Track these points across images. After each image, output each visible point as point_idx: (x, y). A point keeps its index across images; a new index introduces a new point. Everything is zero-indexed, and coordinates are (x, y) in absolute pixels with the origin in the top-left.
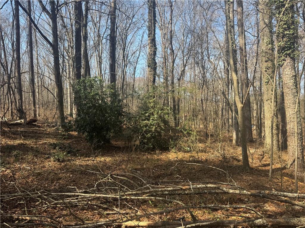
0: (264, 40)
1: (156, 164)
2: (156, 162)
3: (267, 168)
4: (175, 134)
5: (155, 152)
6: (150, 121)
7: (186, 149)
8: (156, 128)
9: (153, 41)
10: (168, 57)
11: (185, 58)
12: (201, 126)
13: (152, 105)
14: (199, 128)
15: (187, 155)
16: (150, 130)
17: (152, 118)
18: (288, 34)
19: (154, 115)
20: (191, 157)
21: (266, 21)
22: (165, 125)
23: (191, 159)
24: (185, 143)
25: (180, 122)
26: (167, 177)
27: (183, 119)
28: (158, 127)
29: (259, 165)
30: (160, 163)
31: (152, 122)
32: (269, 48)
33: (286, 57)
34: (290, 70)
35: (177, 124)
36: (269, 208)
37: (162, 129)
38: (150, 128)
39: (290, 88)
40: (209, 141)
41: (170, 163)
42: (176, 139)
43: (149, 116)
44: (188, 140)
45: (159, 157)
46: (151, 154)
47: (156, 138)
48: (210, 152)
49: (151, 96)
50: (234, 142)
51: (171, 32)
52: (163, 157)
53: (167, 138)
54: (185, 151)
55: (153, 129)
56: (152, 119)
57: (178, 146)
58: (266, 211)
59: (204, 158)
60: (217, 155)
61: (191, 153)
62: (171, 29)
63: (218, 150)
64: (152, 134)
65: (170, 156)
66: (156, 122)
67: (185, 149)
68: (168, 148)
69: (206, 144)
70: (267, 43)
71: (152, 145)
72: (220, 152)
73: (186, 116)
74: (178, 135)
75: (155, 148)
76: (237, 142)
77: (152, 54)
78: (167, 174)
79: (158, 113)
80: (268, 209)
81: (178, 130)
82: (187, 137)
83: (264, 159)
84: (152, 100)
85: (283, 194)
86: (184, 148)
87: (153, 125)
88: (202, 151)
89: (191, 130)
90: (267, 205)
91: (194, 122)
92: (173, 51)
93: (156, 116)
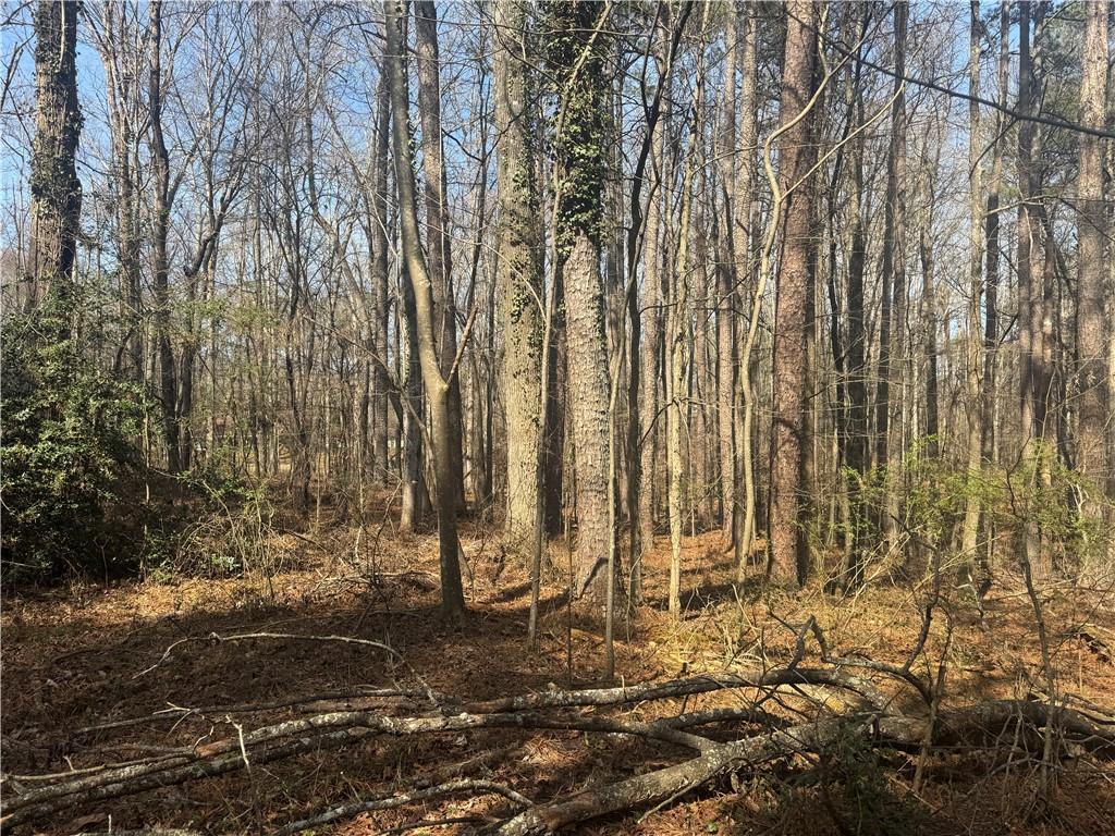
0: (509, 170)
1: (64, 646)
2: (67, 638)
3: (517, 604)
4: (171, 502)
5: (67, 586)
6: (40, 446)
7: (218, 565)
8: (72, 478)
9: (63, 83)
10: (139, 178)
11: (219, 196)
12: (285, 467)
13: (51, 369)
14: (275, 473)
15: (223, 590)
16: (38, 490)
17: (48, 434)
18: (582, 156)
19: (63, 420)
20: (241, 594)
21: (515, 103)
22: (121, 462)
23: (239, 604)
24: (217, 537)
25: (196, 452)
26: (120, 704)
27: (209, 437)
28: (85, 472)
29: (493, 595)
30: (88, 640)
31: (52, 449)
32: (522, 199)
33: (577, 233)
34: (588, 277)
35: (180, 459)
36: (537, 758)
37: (101, 482)
38: (40, 480)
39: (586, 336)
40: (317, 524)
41: (145, 636)
42: (175, 525)
43: (33, 423)
44: (228, 526)
45: (87, 613)
46: (40, 600)
47: (70, 522)
48: (322, 565)
49: (49, 330)
50: (406, 519)
51: (156, 73)
52: (105, 608)
53: (128, 524)
54: (214, 574)
55: (56, 485)
56: (50, 439)
57: (182, 553)
58: (531, 771)
59: (295, 593)
60: (347, 577)
61: (241, 578)
62: (154, 62)
63: (352, 555)
64: (51, 508)
65: (143, 600)
66: (72, 450)
67: (216, 562)
68: (135, 565)
69: (304, 536)
70: (517, 181)
71: (50, 556)
72: (357, 561)
73: (219, 429)
74: (185, 508)
75: (65, 571)
76: (415, 518)
77: (54, 138)
78: (121, 687)
79: (82, 410)
80: (534, 761)
81: (186, 484)
82: (224, 514)
83: (505, 573)
84: (52, 350)
85: (580, 697)
86: (209, 562)
87: (57, 465)
88: (288, 566)
89: (243, 484)
90: (530, 747)
91: (256, 449)
92: (164, 154)
93: (70, 422)
